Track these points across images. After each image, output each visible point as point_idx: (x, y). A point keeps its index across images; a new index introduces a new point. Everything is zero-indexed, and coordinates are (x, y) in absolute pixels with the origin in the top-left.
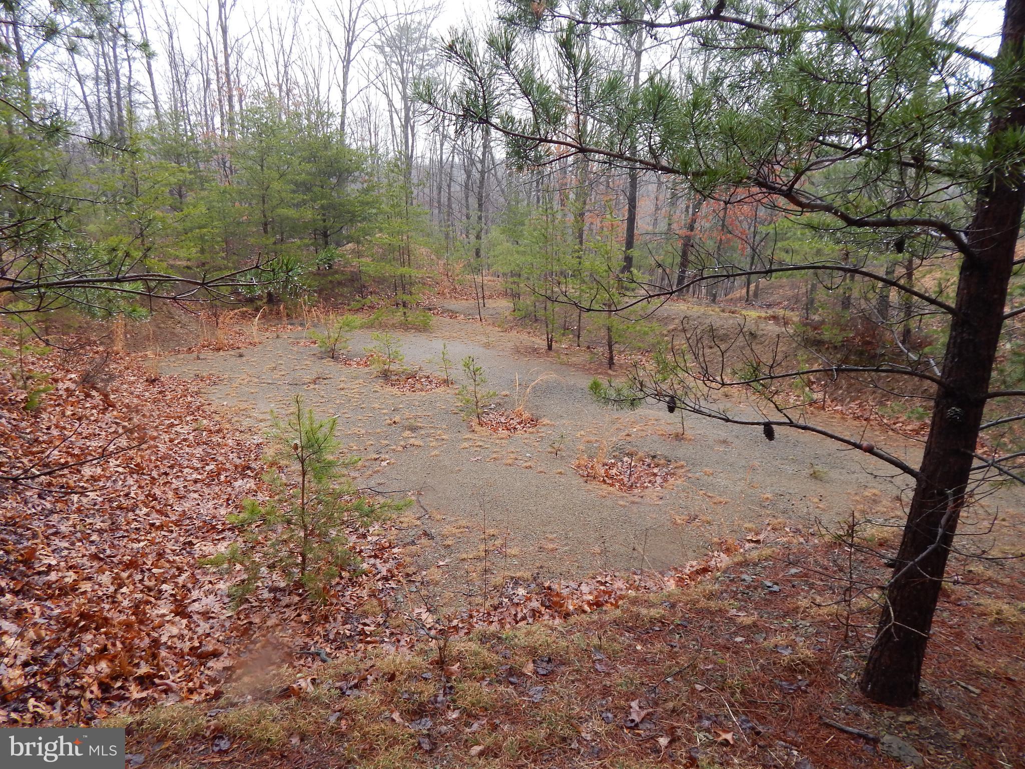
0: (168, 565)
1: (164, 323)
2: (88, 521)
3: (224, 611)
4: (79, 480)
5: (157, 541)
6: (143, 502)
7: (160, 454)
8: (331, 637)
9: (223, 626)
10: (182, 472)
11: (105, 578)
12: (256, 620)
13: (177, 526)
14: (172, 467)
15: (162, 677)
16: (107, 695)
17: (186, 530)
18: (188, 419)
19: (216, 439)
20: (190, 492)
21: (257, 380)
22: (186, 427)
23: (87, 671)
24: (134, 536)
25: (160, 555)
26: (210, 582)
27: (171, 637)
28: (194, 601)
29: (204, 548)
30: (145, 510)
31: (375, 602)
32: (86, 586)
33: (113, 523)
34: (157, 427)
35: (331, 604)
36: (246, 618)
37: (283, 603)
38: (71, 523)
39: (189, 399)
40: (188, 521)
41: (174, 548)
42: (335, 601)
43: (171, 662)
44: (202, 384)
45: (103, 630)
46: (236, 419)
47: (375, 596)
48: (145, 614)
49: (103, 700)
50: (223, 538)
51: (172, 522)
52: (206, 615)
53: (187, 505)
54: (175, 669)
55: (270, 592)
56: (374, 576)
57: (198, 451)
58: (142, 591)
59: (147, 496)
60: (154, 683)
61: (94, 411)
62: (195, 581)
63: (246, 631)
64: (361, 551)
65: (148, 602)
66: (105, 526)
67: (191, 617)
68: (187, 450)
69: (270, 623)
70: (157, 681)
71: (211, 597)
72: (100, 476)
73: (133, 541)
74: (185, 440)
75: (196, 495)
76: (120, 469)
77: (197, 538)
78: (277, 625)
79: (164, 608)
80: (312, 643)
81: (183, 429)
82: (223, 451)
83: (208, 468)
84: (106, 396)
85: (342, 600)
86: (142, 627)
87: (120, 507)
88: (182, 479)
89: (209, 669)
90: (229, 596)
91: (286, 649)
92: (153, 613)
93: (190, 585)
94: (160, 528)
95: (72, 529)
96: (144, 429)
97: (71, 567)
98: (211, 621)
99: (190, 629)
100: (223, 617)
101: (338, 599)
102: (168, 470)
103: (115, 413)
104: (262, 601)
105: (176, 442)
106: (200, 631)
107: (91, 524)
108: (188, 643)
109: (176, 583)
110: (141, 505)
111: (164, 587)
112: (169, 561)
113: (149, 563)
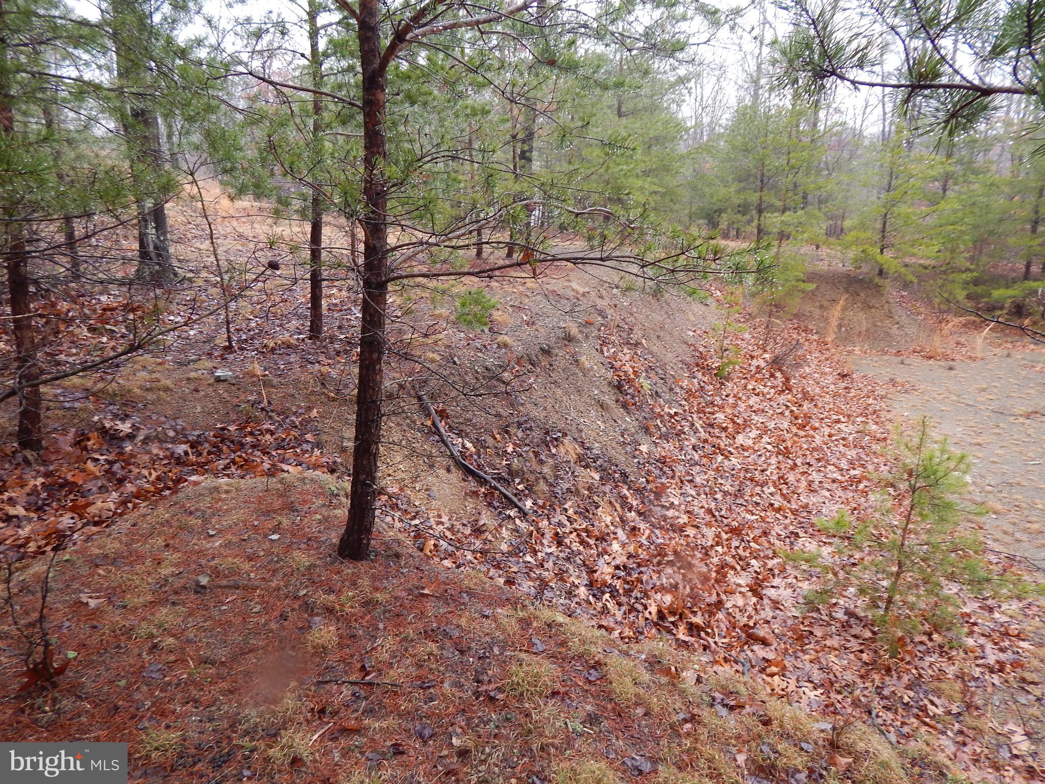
0: (767, 545)
1: (881, 321)
2: (720, 481)
3: (793, 609)
4: (730, 445)
5: (768, 520)
6: (774, 482)
7: (814, 444)
8: (886, 692)
9: (785, 622)
10: (825, 467)
11: (710, 533)
12: (818, 632)
13: (792, 513)
14: (819, 460)
15: (707, 634)
16: (661, 623)
17: (801, 523)
18: (859, 419)
19: (876, 447)
20: (823, 488)
21: (955, 398)
22: (851, 427)
23: (655, 596)
24: (750, 508)
25: (765, 534)
26: (796, 578)
27: (735, 606)
28: (773, 587)
29: (807, 544)
30: (772, 489)
31: (958, 686)
32: (691, 532)
33: (739, 490)
34: (822, 419)
35: (902, 660)
36: (808, 626)
37: (853, 632)
38: (706, 477)
39: (871, 401)
40: (805, 514)
41: (780, 532)
42: (908, 658)
43: (723, 626)
44: (892, 390)
45: (682, 571)
46: (909, 433)
47: (964, 681)
48: (725, 576)
49: (656, 624)
50: (830, 543)
51: (790, 509)
52: (776, 604)
53: (813, 499)
54: (723, 634)
55: (845, 614)
56: (976, 658)
57: (852, 453)
58: (733, 557)
59: (779, 478)
60: (699, 635)
61: (772, 390)
62: (783, 570)
63: (801, 638)
64: (975, 624)
65: (733, 568)
66: (731, 490)
67: (762, 599)
68: (841, 448)
69: (828, 643)
70: (703, 634)
71: (790, 591)
72: (749, 448)
73: (748, 511)
74: (844, 439)
75: (827, 494)
76: (769, 447)
77: (806, 532)
78: (835, 649)
79: (743, 580)
80: (862, 686)
81: (846, 428)
82: (876, 460)
83: (852, 472)
84: (788, 380)
85: (917, 662)
86: (716, 586)
87: (752, 480)
88: (822, 474)
89: (752, 651)
90: (805, 597)
91: (831, 676)
92: (731, 577)
93: (776, 572)
94: (778, 510)
95: (705, 483)
96: (810, 417)
97: (688, 512)
98: (778, 612)
99: (756, 609)
100: (790, 614)
101: (913, 658)
102: (813, 462)
103: (789, 396)
104: (834, 619)
105: (834, 438)
106: (763, 614)
107: (721, 484)
108: (746, 619)
109: (766, 564)
110: (770, 484)
111: (753, 562)
112: (769, 542)
113: (752, 536)
